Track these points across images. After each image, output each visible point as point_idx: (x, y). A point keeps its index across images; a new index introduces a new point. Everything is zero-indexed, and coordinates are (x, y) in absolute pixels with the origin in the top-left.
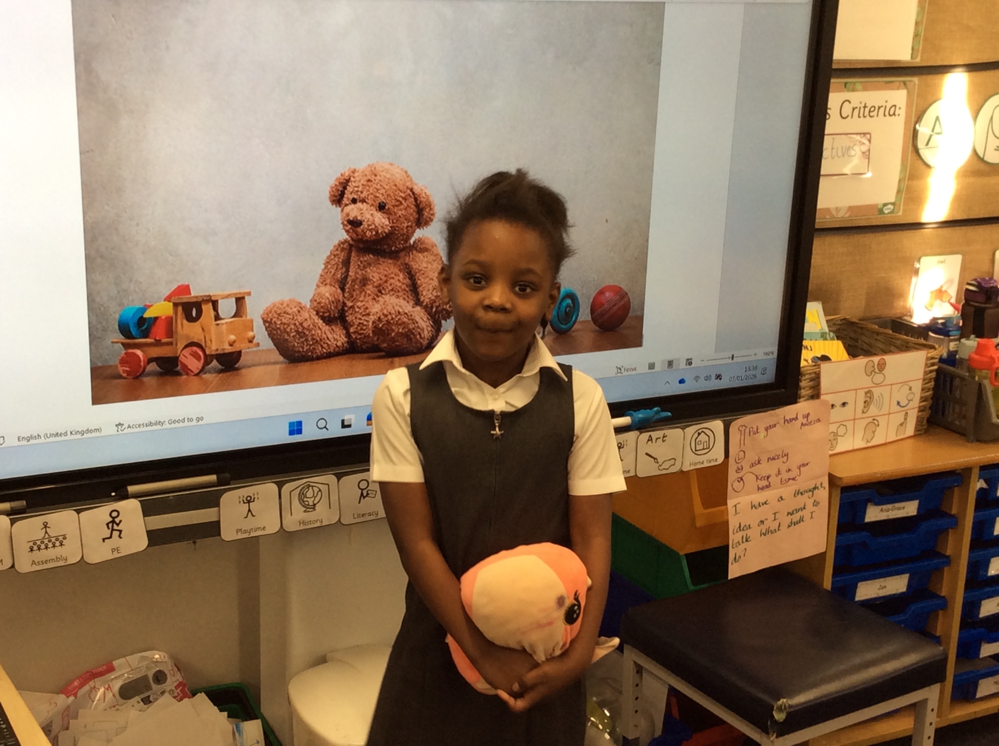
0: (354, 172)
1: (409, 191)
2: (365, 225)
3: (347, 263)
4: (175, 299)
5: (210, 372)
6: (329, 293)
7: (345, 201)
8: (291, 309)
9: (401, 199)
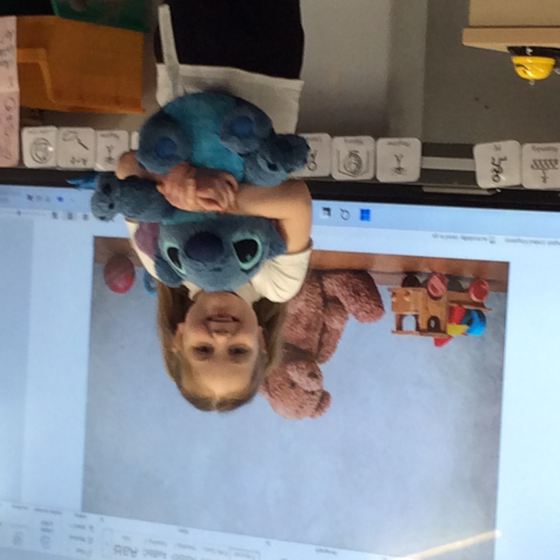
0: (312, 416)
1: (272, 394)
2: (306, 372)
3: (321, 344)
4: (444, 336)
5: (425, 273)
6: (334, 324)
7: (319, 394)
8: (363, 316)
9: (279, 390)
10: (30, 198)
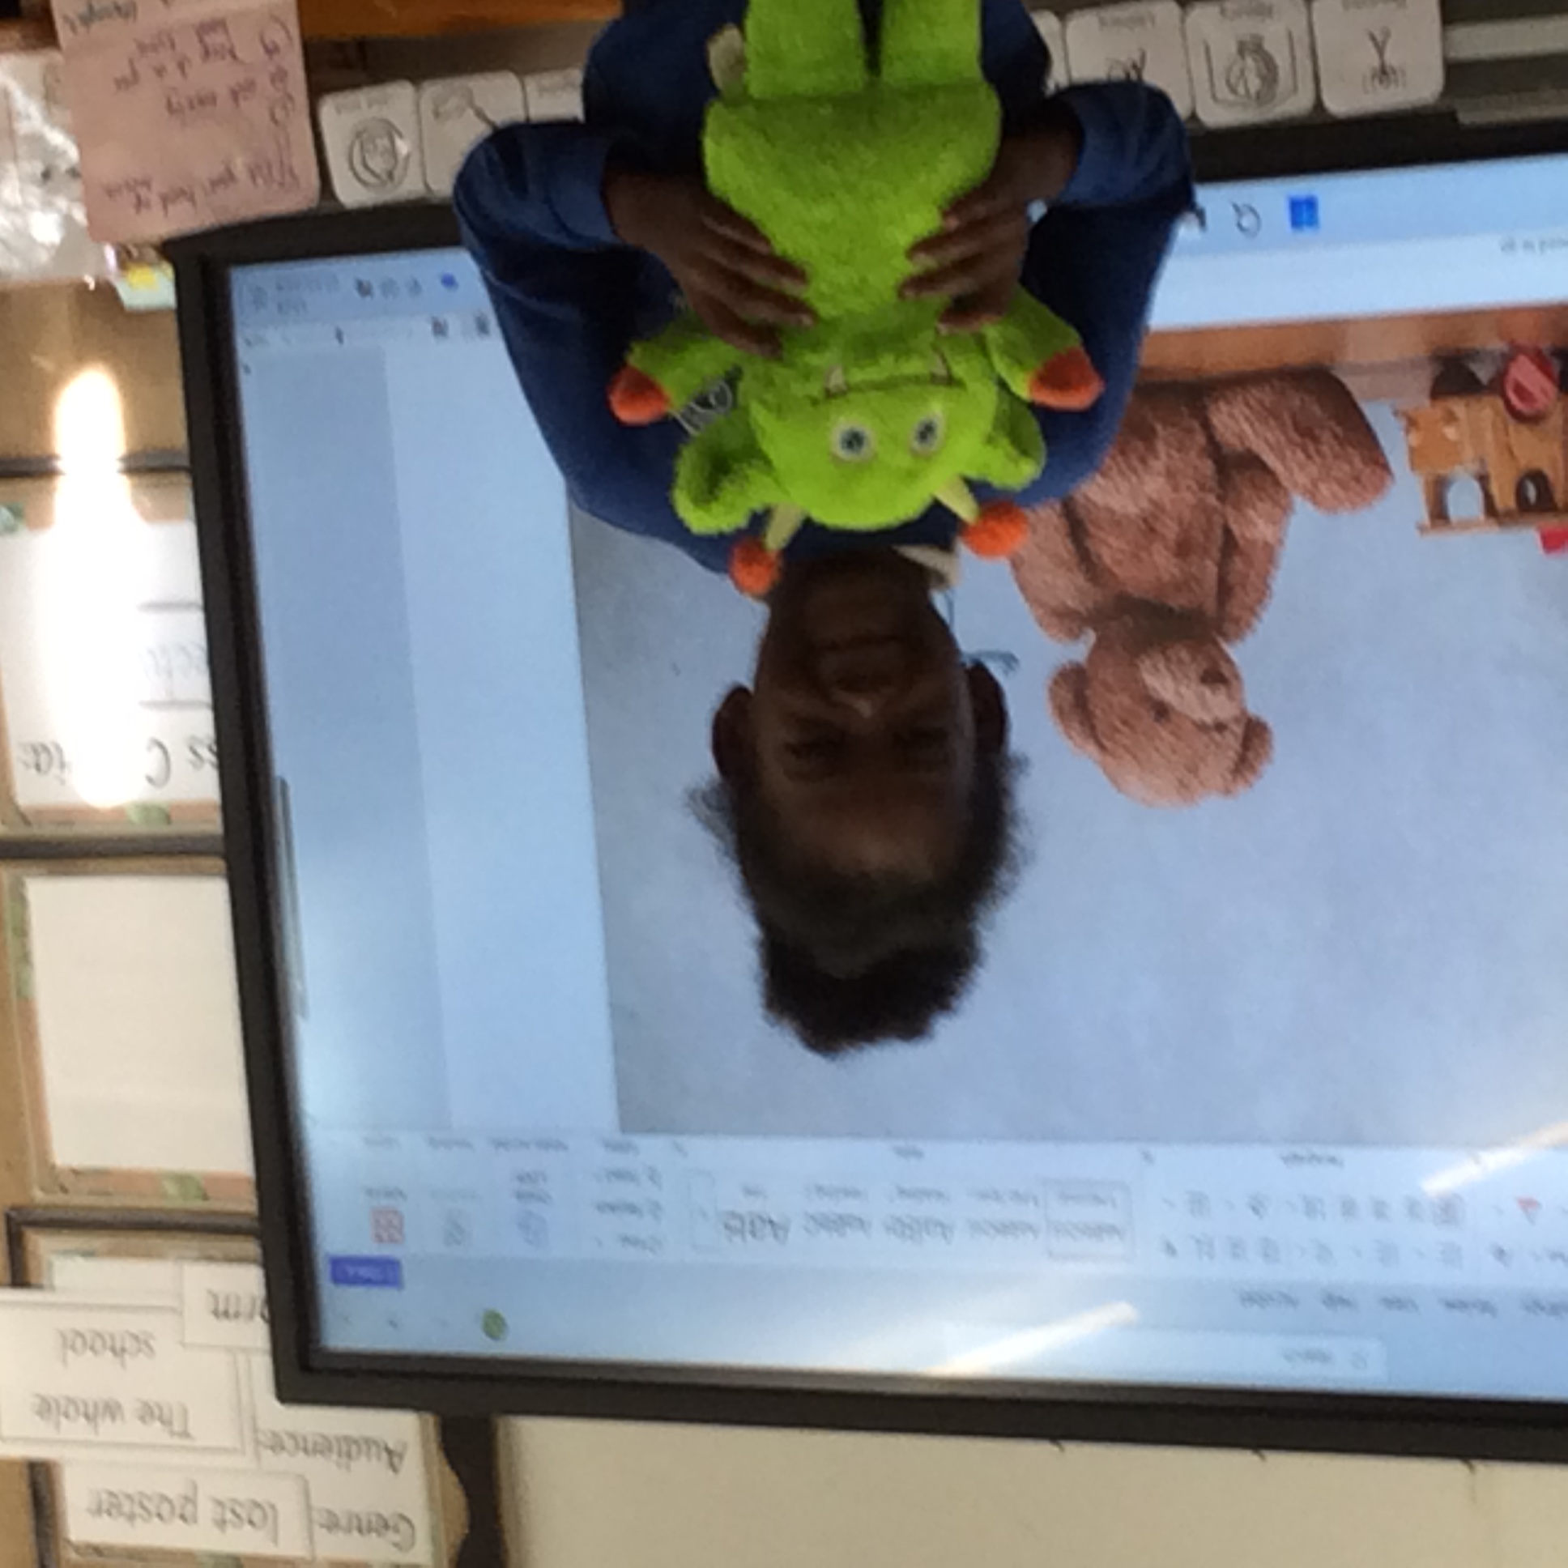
0: (1227, 792)
1: (1107, 744)
3: (1225, 590)
7: (1239, 730)
8: (1333, 494)
9: (1125, 729)
10: (364, 289)
